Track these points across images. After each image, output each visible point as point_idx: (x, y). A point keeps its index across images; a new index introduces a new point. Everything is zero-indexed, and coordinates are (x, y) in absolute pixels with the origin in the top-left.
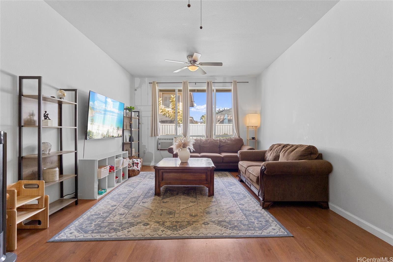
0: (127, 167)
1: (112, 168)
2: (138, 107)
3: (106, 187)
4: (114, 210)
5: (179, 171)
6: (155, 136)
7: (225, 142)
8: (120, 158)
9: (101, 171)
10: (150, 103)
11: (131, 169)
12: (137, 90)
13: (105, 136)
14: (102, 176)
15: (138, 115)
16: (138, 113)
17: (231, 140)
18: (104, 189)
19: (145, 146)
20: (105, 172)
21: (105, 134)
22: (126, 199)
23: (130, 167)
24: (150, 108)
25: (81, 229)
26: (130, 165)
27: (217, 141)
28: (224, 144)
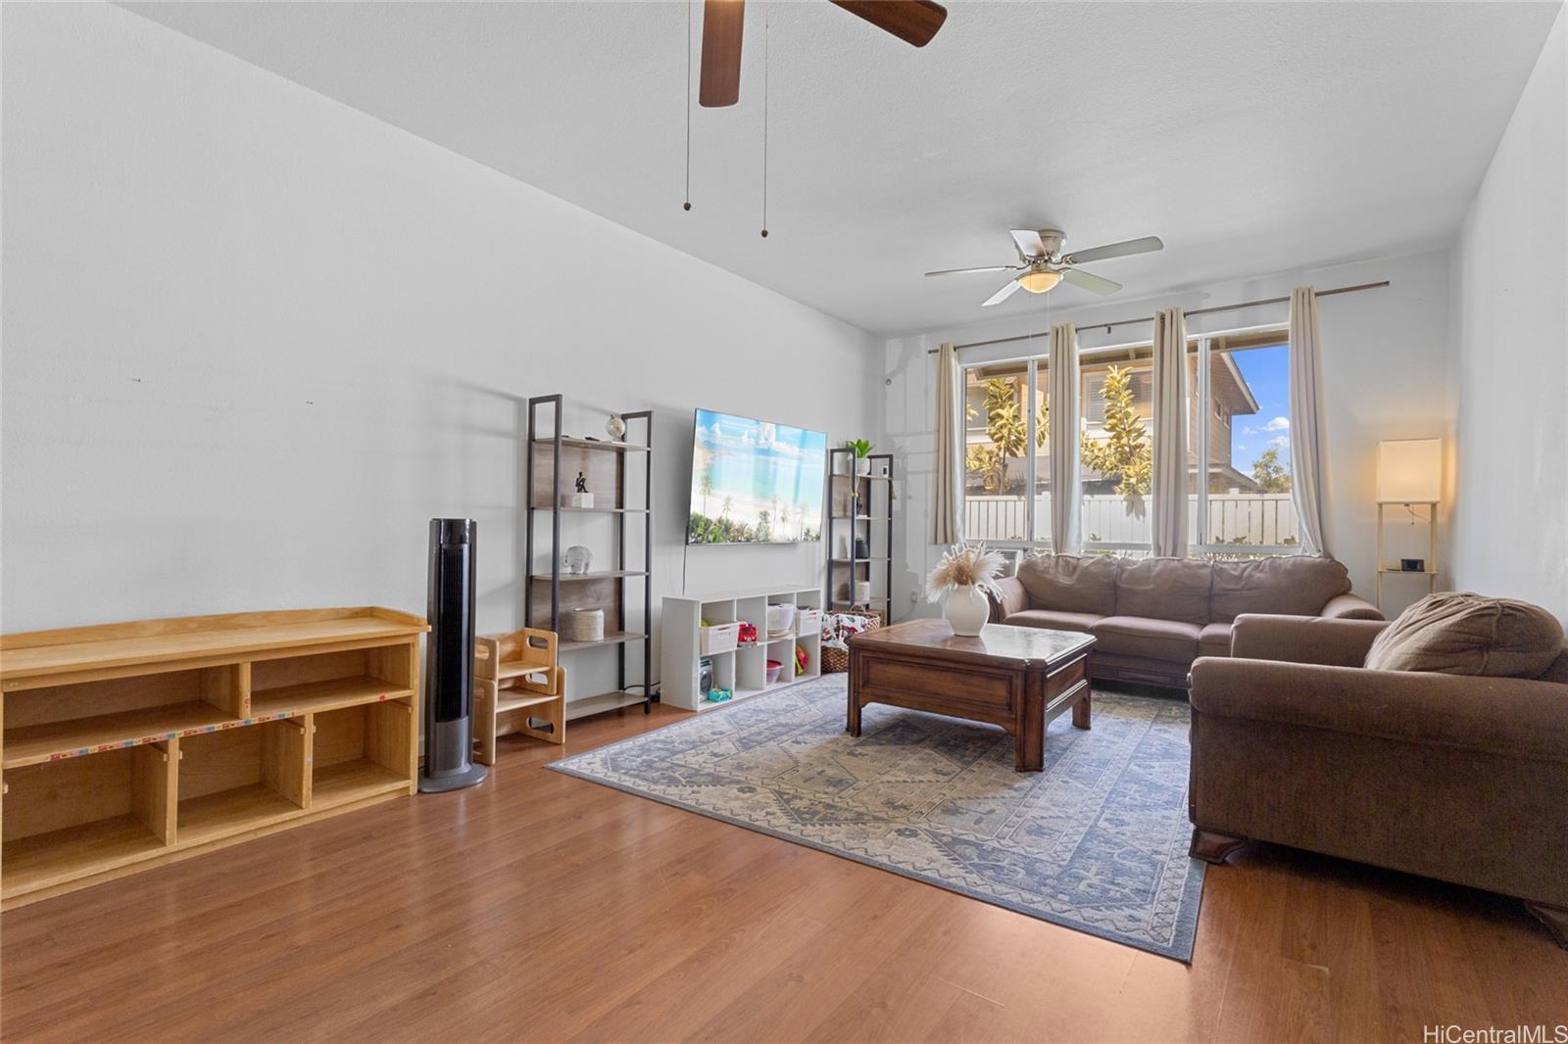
0: (820, 638)
1: (747, 632)
2: (895, 439)
3: (730, 685)
4: (709, 742)
5: (917, 660)
6: (946, 541)
7: (1239, 578)
8: (786, 605)
9: (708, 635)
10: (932, 425)
11: (829, 644)
12: (893, 381)
13: (754, 536)
14: (710, 648)
15: (887, 467)
16: (888, 459)
17: (1274, 568)
18: (727, 688)
19: (916, 575)
20: (723, 640)
21: (754, 529)
22: (764, 724)
23: (828, 639)
24: (930, 442)
25: (614, 764)
26: (828, 633)
27: (1198, 571)
28: (1231, 587)
